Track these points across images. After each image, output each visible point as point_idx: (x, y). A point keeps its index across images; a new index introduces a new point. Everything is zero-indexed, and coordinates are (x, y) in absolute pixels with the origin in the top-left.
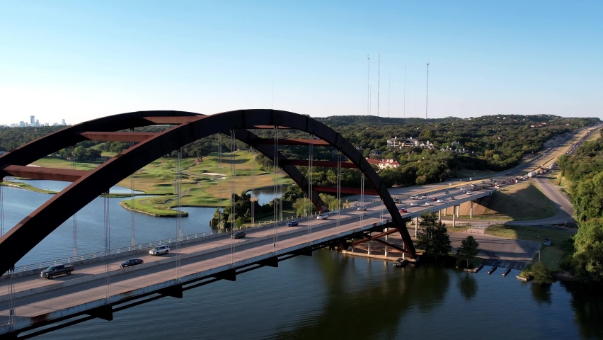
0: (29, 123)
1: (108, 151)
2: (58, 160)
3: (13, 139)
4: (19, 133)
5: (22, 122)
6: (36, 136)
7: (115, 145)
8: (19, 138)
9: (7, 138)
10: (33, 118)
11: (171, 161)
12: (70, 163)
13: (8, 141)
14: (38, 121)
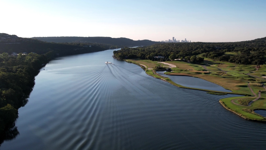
0: (172, 40)
1: (207, 57)
2: (184, 62)
3: (165, 49)
4: (168, 46)
5: (169, 40)
6: (174, 48)
7: (210, 55)
8: (168, 48)
9: (163, 49)
10: (173, 38)
11: (241, 65)
12: (189, 64)
13: (163, 50)
14: (175, 39)
